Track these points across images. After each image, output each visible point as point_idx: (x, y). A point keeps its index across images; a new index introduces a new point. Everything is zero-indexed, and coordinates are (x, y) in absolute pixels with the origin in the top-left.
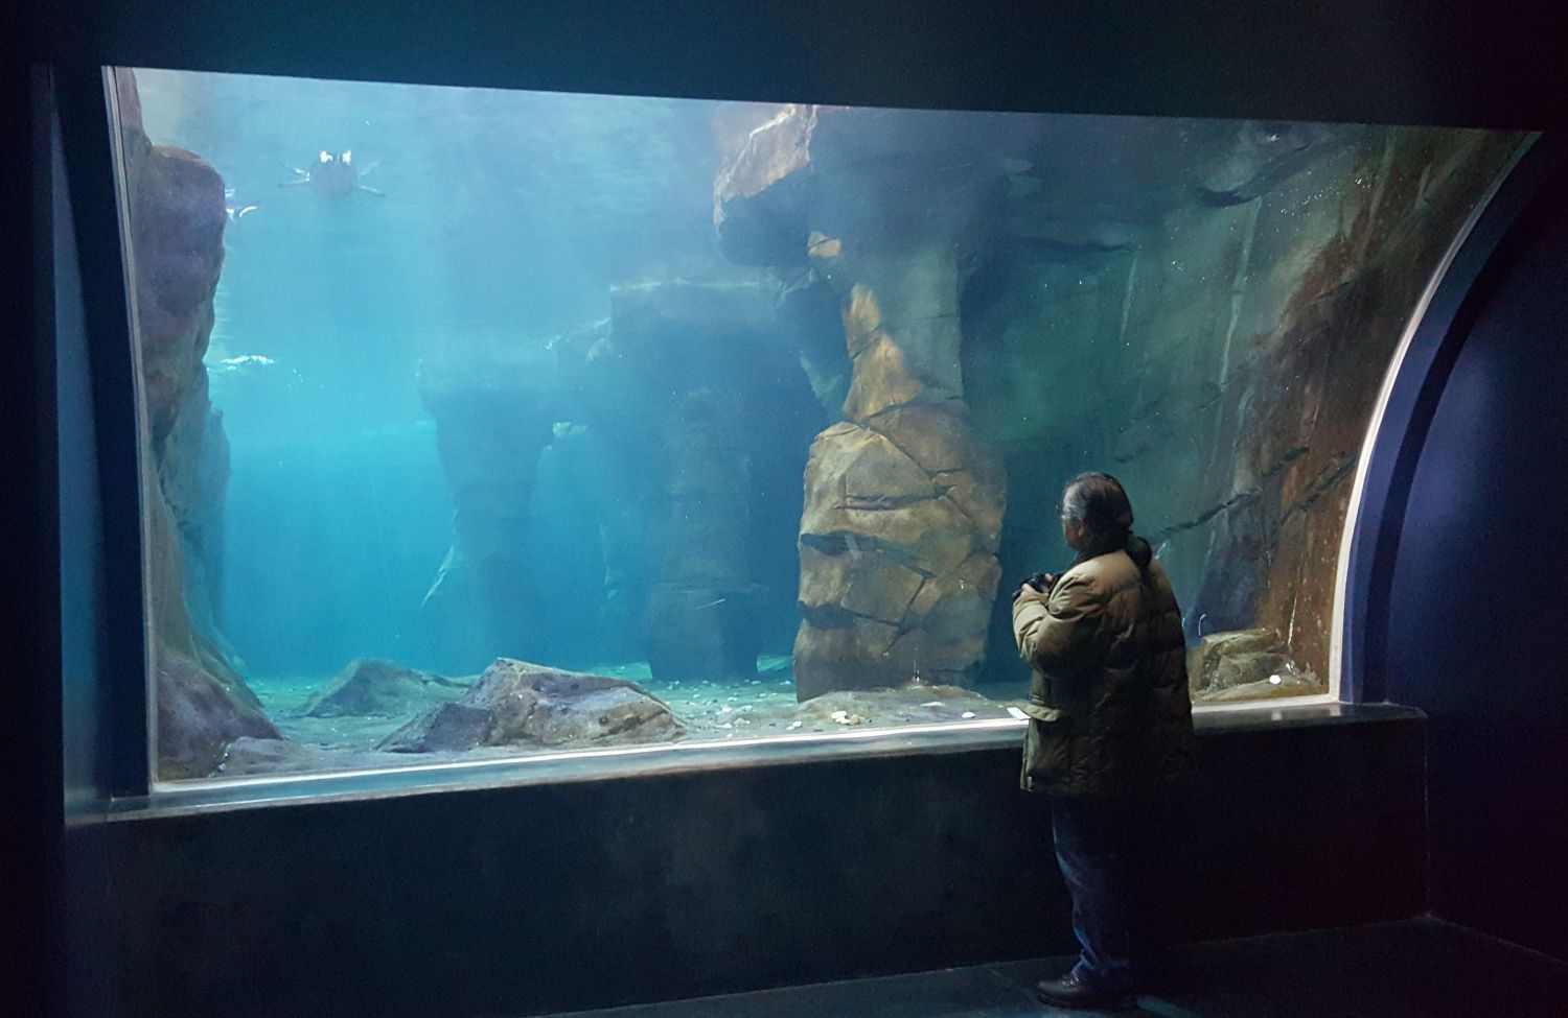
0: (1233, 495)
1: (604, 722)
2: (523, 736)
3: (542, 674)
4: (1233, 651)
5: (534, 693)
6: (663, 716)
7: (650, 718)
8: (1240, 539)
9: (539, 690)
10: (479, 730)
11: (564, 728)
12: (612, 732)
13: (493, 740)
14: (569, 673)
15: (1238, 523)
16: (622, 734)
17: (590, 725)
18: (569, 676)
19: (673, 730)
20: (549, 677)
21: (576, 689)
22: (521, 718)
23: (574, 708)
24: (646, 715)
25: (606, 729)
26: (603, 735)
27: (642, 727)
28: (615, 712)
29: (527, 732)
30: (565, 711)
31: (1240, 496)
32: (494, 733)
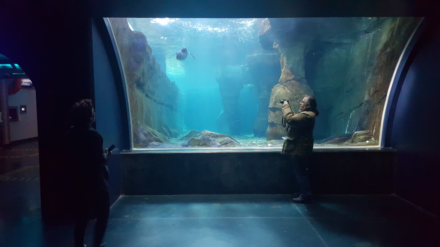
0: (365, 100)
1: (220, 143)
2: (206, 145)
3: (211, 133)
4: (359, 135)
5: (209, 137)
6: (232, 142)
7: (229, 143)
8: (366, 110)
9: (210, 136)
10: (197, 143)
11: (213, 144)
12: (222, 145)
13: (200, 145)
14: (216, 133)
15: (366, 107)
16: (224, 145)
17: (218, 143)
18: (216, 134)
19: (233, 145)
20: (212, 134)
21: (217, 136)
22: (205, 141)
23: (216, 140)
24: (229, 142)
25: (221, 144)
26: (220, 146)
27: (227, 144)
28: (223, 141)
29: (207, 144)
30: (214, 141)
31: (366, 101)
32: (200, 144)
